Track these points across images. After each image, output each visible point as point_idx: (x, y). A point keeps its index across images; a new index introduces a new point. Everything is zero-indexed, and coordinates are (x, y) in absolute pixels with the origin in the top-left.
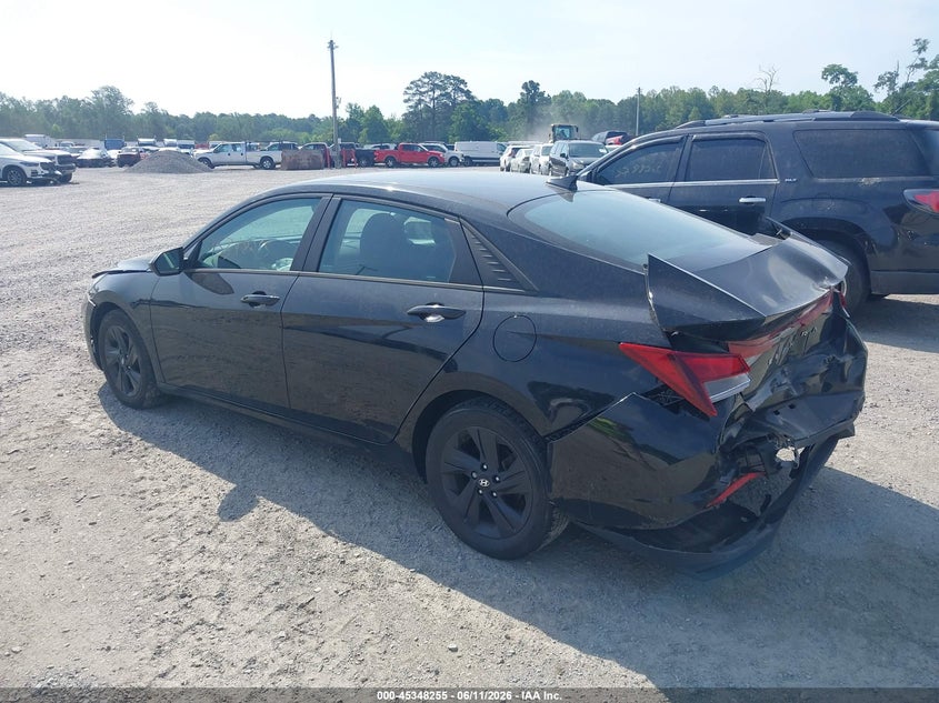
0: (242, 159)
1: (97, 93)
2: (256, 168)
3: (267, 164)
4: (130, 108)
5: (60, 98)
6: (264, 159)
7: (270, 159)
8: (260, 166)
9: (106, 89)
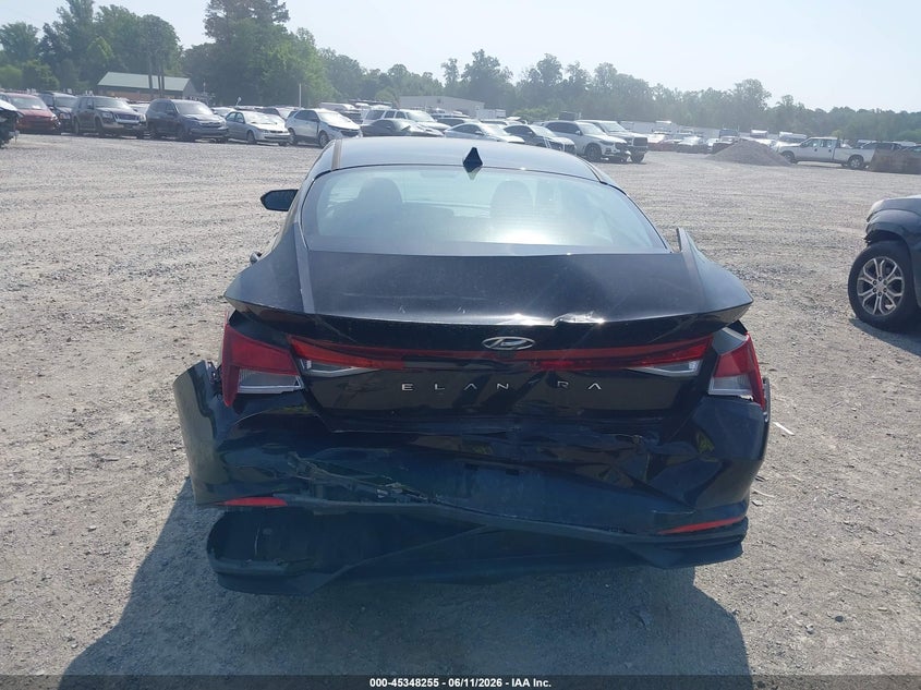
0: (829, 155)
1: (739, 85)
2: (843, 167)
3: (855, 163)
4: (767, 101)
5: (705, 90)
6: (853, 157)
7: (860, 158)
8: (846, 164)
9: (748, 81)
